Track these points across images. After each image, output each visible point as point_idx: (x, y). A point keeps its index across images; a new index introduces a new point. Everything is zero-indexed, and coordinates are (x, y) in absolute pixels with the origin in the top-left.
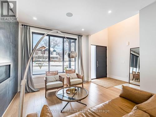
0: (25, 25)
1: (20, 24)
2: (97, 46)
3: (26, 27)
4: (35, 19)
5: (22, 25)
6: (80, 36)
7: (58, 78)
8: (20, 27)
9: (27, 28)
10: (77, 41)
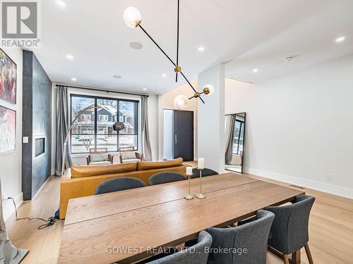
0: (60, 86)
1: (54, 85)
2: (175, 111)
3: (62, 88)
4: (74, 80)
5: (57, 86)
6: (145, 96)
7: (107, 158)
8: (54, 88)
9: (63, 90)
10: (140, 104)
